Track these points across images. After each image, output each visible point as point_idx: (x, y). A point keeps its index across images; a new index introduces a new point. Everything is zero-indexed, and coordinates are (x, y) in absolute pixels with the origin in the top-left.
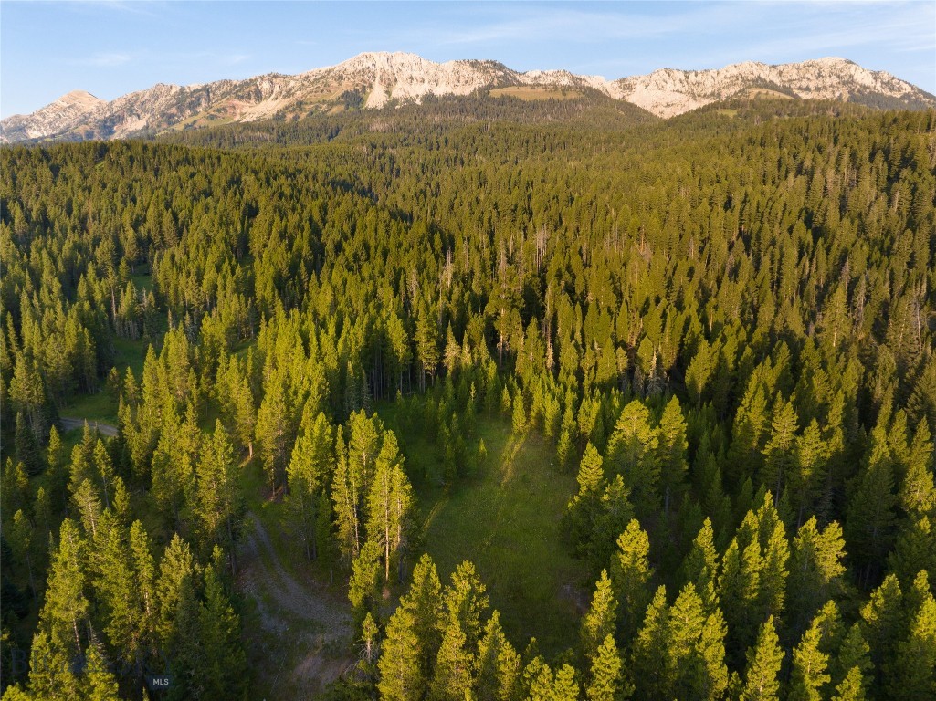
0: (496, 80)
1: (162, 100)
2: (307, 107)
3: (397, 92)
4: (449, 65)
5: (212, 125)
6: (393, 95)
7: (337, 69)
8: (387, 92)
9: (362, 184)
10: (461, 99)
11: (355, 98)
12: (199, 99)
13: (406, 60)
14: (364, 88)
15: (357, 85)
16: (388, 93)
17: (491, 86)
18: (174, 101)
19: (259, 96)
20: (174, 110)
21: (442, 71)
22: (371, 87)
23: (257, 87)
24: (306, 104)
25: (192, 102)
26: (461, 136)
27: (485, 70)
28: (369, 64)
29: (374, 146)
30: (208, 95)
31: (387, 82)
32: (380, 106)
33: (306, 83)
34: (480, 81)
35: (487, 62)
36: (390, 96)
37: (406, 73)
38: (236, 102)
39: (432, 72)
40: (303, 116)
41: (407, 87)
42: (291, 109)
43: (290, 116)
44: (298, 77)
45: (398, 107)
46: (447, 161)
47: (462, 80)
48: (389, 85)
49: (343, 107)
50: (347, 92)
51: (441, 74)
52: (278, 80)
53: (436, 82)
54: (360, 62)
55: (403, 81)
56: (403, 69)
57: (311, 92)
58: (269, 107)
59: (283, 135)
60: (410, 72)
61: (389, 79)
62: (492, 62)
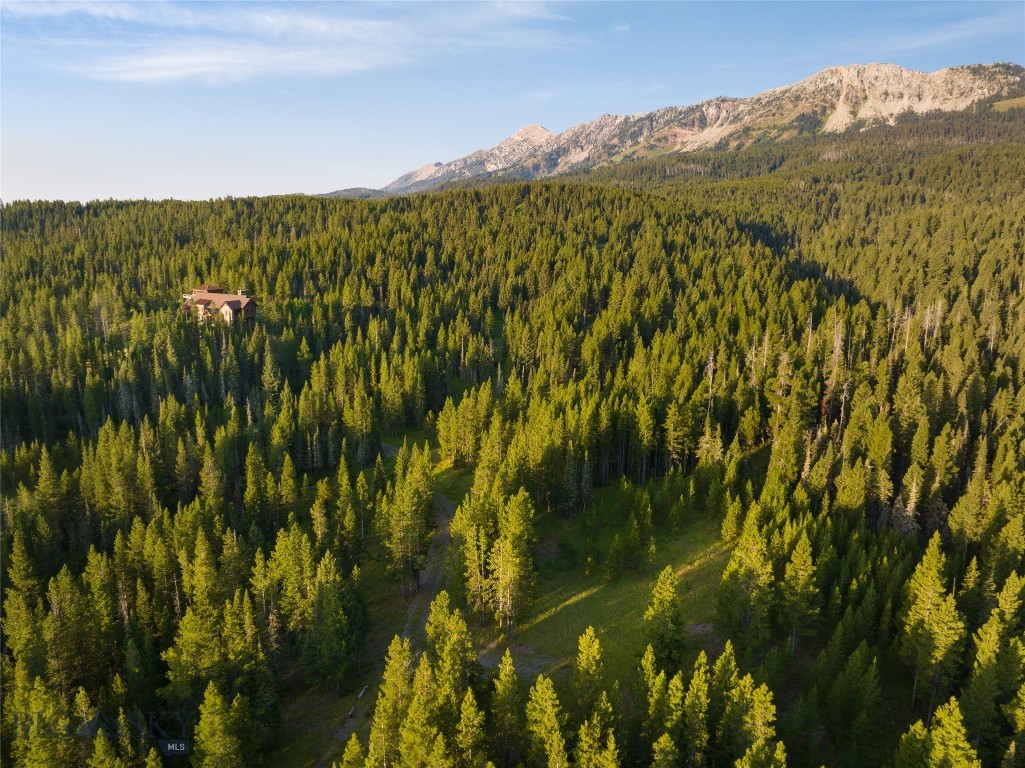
0: (1006, 89)
1: (606, 130)
2: (754, 133)
3: (865, 112)
4: (939, 75)
5: (651, 155)
6: (859, 116)
7: (795, 88)
8: (852, 113)
9: (785, 226)
10: (952, 117)
11: (811, 122)
12: (641, 130)
13: (881, 72)
14: (824, 109)
15: (816, 106)
16: (854, 113)
17: (998, 97)
18: (617, 131)
19: (703, 123)
20: (615, 141)
21: (929, 83)
22: (833, 107)
23: (703, 113)
24: (754, 130)
25: (635, 132)
26: (932, 166)
27: (992, 77)
28: (834, 81)
29: (816, 181)
30: (652, 124)
31: (854, 100)
32: (841, 129)
33: (756, 106)
34: (981, 91)
35: (997, 66)
36: (855, 116)
37: (881, 87)
38: (678, 130)
39: (914, 85)
40: (749, 143)
41: (879, 105)
42: (736, 136)
43: (734, 144)
44: (748, 100)
45: (862, 130)
46: (902, 198)
47: (956, 92)
48: (855, 107)
49: (795, 132)
50: (803, 115)
51: (928, 86)
52: (726, 104)
53: (920, 97)
54: (823, 79)
55: (875, 98)
56: (877, 84)
57: (761, 116)
58: (712, 135)
59: (719, 167)
60: (885, 86)
61: (857, 97)
62: (1003, 66)
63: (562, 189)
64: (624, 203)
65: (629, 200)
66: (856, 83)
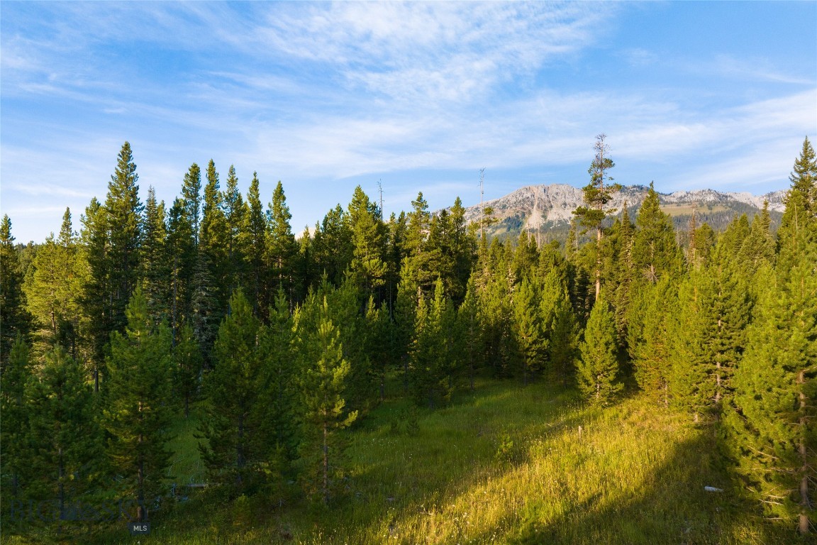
3: (552, 216)
6: (548, 219)
7: (502, 200)
8: (543, 216)
11: (515, 222)
13: (560, 190)
14: (524, 215)
15: (518, 212)
16: (544, 217)
17: (637, 207)
22: (530, 213)
27: (632, 194)
28: (529, 195)
31: (544, 208)
32: (537, 227)
33: (476, 213)
35: (634, 187)
36: (546, 219)
37: (561, 200)
41: (561, 211)
44: (470, 209)
45: (552, 227)
48: (545, 211)
49: (504, 230)
50: (509, 218)
54: (521, 194)
55: (557, 207)
56: (558, 198)
60: (563, 199)
61: (545, 206)
62: (639, 187)
66: (544, 197)
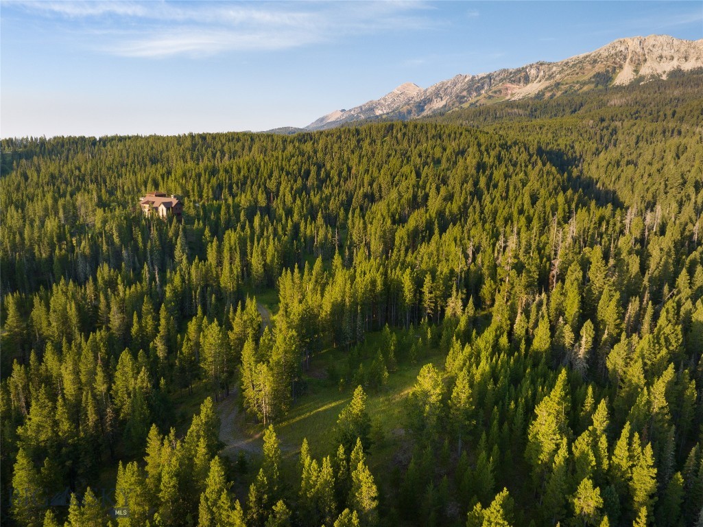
1: (459, 86)
2: (563, 87)
3: (645, 70)
5: (489, 103)
6: (640, 73)
7: (593, 55)
8: (635, 71)
9: (575, 152)
11: (604, 78)
12: (483, 84)
13: (658, 41)
14: (614, 69)
15: (609, 67)
16: (636, 71)
18: (466, 86)
19: (527, 80)
20: (465, 93)
21: (694, 48)
22: (621, 67)
23: (527, 73)
24: (563, 84)
25: (478, 86)
26: (689, 109)
28: (623, 48)
29: (602, 120)
30: (490, 81)
31: (637, 62)
32: (627, 83)
33: (565, 68)
36: (637, 73)
37: (657, 52)
38: (509, 85)
39: (682, 50)
40: (559, 94)
41: (655, 65)
42: (550, 89)
43: (548, 95)
44: (559, 64)
46: (664, 132)
48: (638, 65)
49: (592, 86)
50: (599, 73)
51: (693, 51)
52: (543, 67)
53: (686, 59)
54: (614, 47)
55: (652, 60)
56: (654, 50)
57: (568, 75)
58: (533, 88)
59: (536, 111)
60: (660, 51)
61: (639, 60)
63: (416, 126)
64: (458, 136)
65: (461, 134)
66: (639, 50)
